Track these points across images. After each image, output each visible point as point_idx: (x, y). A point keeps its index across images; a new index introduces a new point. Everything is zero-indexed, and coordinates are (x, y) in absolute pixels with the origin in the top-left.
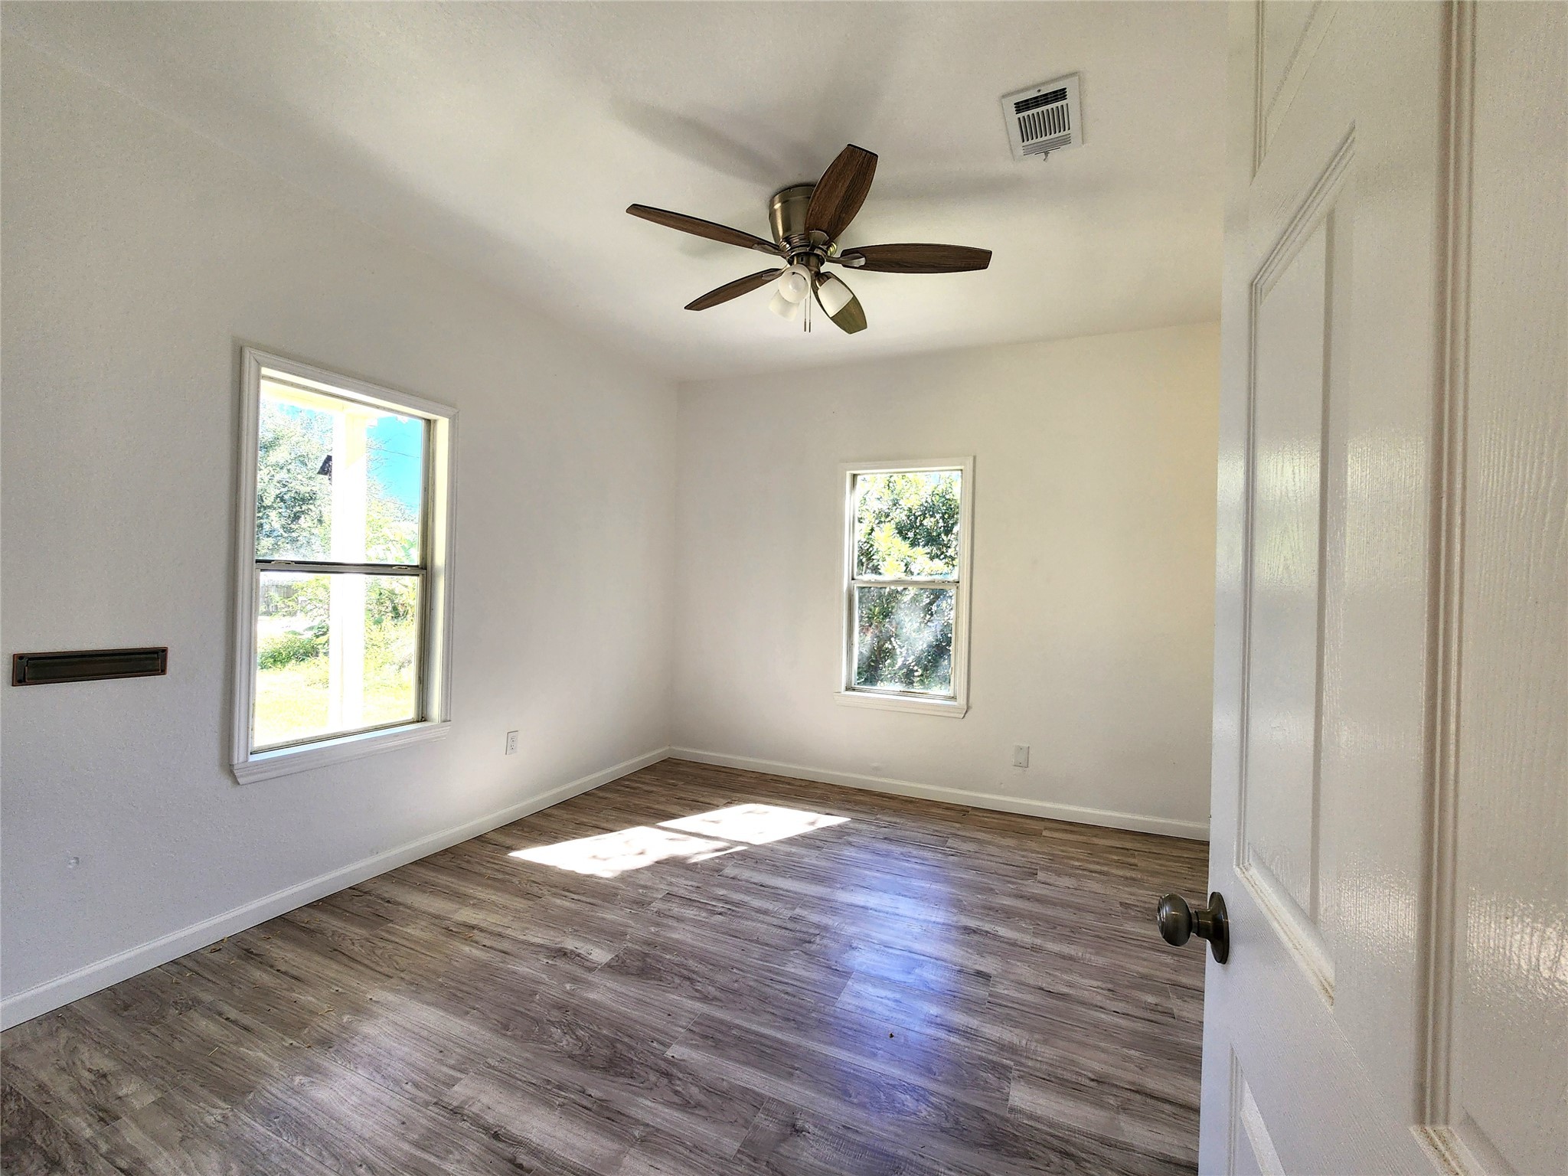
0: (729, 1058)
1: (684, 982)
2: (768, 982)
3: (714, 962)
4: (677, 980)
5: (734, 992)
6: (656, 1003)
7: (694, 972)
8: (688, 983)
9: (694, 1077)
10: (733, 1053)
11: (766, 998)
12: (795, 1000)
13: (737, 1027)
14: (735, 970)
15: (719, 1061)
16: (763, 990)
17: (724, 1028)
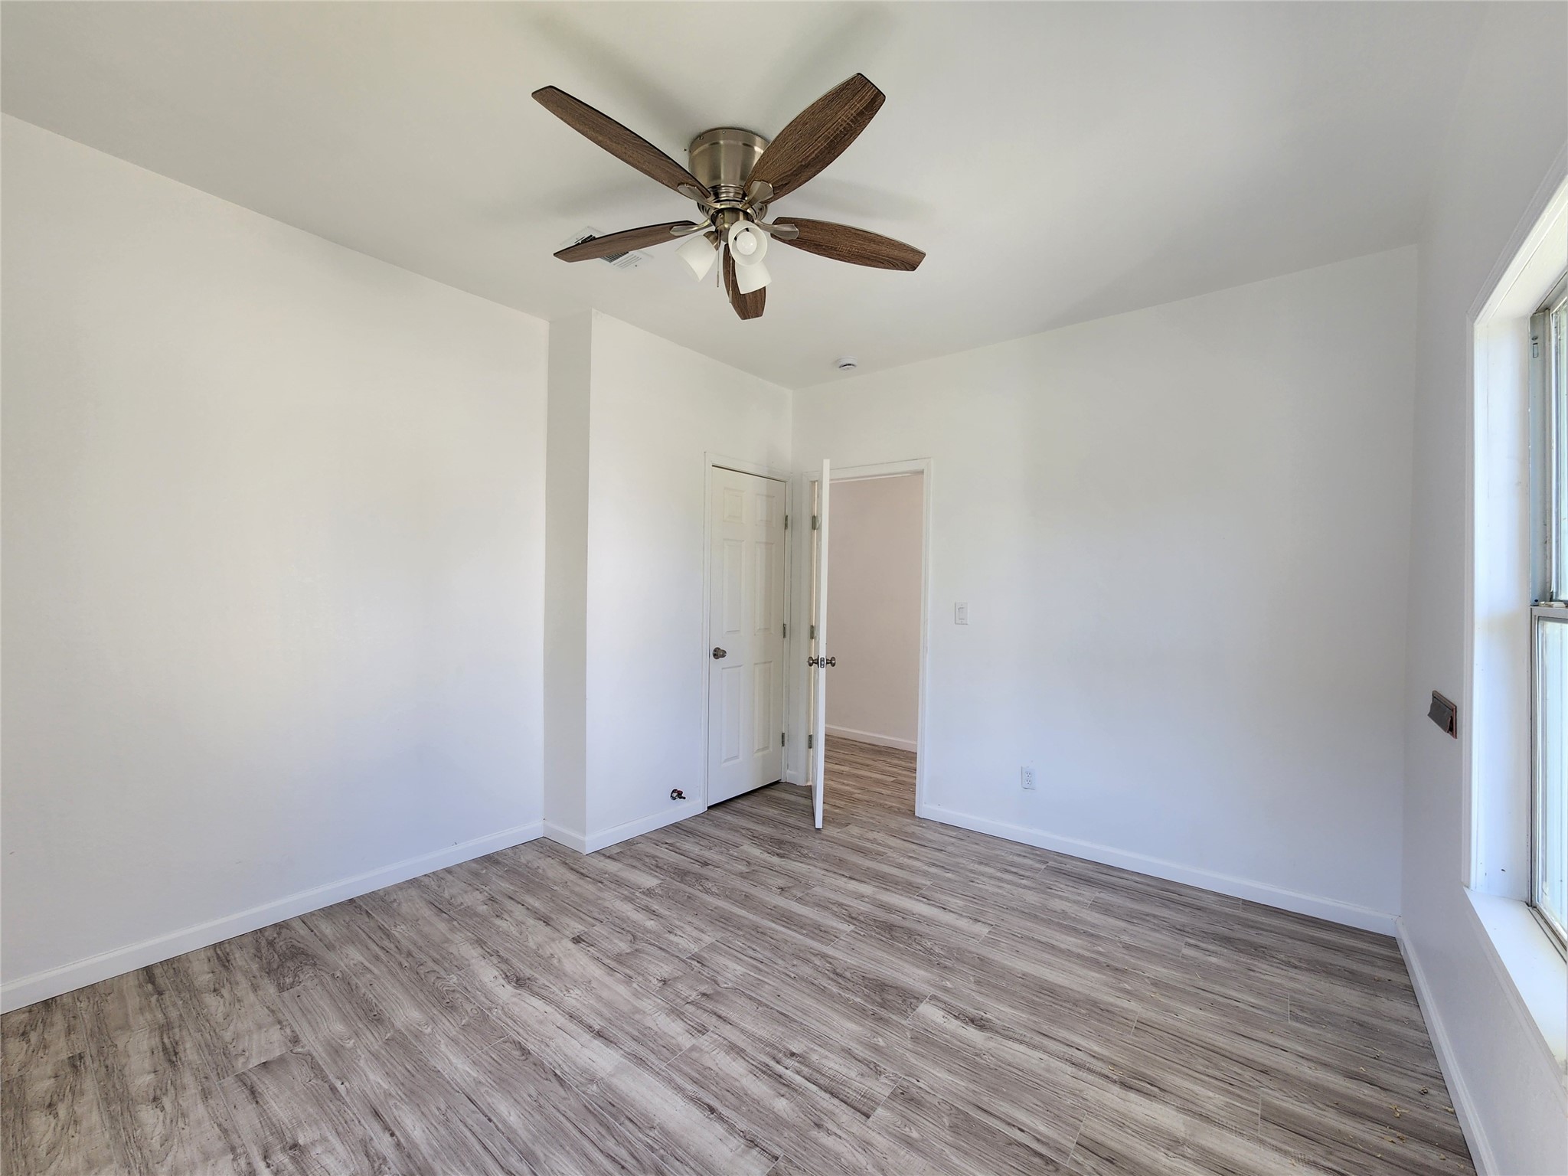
0: (811, 919)
1: (841, 972)
2: (765, 961)
3: (811, 987)
4: (848, 974)
5: (798, 957)
6: (865, 959)
7: (832, 979)
8: (838, 971)
9: (835, 914)
10: (808, 921)
11: (773, 949)
12: (749, 944)
13: (803, 934)
14: (793, 975)
15: (819, 919)
16: (773, 956)
17: (811, 934)
